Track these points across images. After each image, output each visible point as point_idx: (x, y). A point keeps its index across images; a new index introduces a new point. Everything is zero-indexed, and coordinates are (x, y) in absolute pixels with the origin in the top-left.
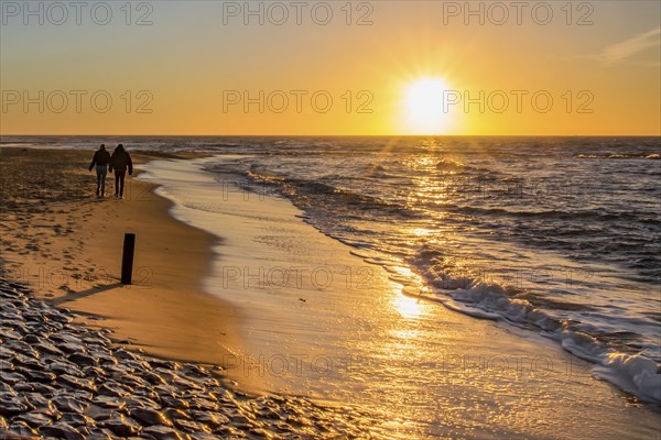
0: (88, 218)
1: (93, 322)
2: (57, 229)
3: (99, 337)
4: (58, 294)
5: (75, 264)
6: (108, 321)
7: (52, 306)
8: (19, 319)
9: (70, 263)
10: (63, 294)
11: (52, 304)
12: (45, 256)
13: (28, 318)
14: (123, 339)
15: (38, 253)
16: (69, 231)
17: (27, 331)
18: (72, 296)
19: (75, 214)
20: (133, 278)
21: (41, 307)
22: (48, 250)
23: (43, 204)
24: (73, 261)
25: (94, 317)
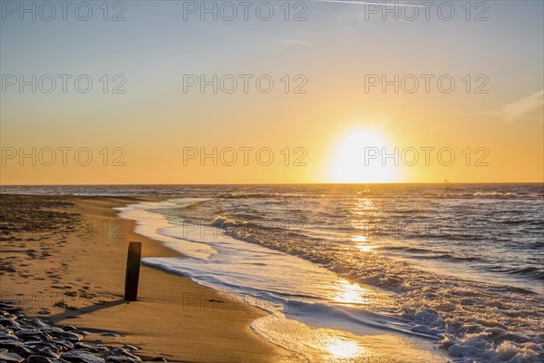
0: (63, 244)
1: (109, 339)
2: (31, 253)
3: (125, 354)
4: (55, 311)
5: (63, 283)
6: (127, 337)
7: (51, 324)
8: (12, 338)
9: (58, 282)
10: (61, 311)
11: (50, 322)
12: (26, 277)
13: (25, 337)
14: (155, 356)
15: (16, 274)
16: (46, 255)
17: (29, 351)
18: (73, 313)
19: (47, 241)
20: (138, 295)
21: (37, 325)
22: (27, 271)
23: (7, 234)
24: (61, 281)
25: (111, 333)
